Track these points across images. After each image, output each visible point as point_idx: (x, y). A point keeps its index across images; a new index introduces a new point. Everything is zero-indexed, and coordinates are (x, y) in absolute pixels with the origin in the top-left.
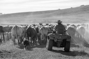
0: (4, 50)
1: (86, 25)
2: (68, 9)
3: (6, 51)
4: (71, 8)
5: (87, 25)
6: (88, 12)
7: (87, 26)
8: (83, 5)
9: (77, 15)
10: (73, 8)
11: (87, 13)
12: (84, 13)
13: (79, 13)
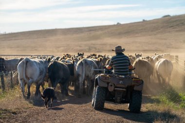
0: (4, 108)
1: (173, 56)
2: (136, 24)
3: (6, 110)
4: (144, 20)
5: (177, 57)
6: (178, 29)
7: (176, 59)
8: (169, 16)
9: (155, 35)
10: (146, 21)
11: (177, 31)
12: (169, 32)
13: (159, 31)
